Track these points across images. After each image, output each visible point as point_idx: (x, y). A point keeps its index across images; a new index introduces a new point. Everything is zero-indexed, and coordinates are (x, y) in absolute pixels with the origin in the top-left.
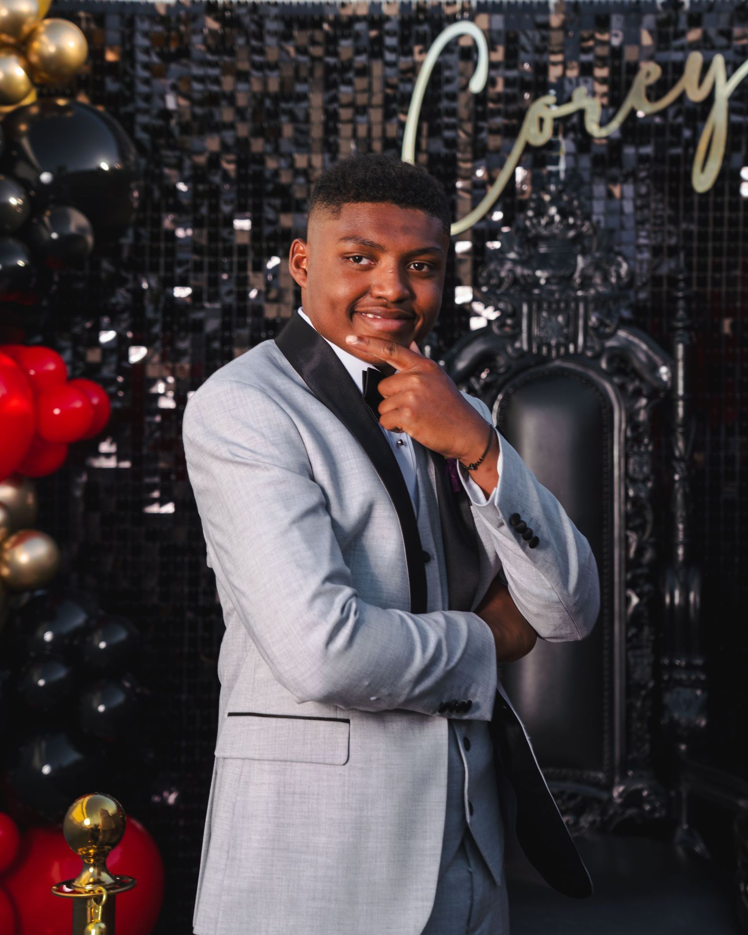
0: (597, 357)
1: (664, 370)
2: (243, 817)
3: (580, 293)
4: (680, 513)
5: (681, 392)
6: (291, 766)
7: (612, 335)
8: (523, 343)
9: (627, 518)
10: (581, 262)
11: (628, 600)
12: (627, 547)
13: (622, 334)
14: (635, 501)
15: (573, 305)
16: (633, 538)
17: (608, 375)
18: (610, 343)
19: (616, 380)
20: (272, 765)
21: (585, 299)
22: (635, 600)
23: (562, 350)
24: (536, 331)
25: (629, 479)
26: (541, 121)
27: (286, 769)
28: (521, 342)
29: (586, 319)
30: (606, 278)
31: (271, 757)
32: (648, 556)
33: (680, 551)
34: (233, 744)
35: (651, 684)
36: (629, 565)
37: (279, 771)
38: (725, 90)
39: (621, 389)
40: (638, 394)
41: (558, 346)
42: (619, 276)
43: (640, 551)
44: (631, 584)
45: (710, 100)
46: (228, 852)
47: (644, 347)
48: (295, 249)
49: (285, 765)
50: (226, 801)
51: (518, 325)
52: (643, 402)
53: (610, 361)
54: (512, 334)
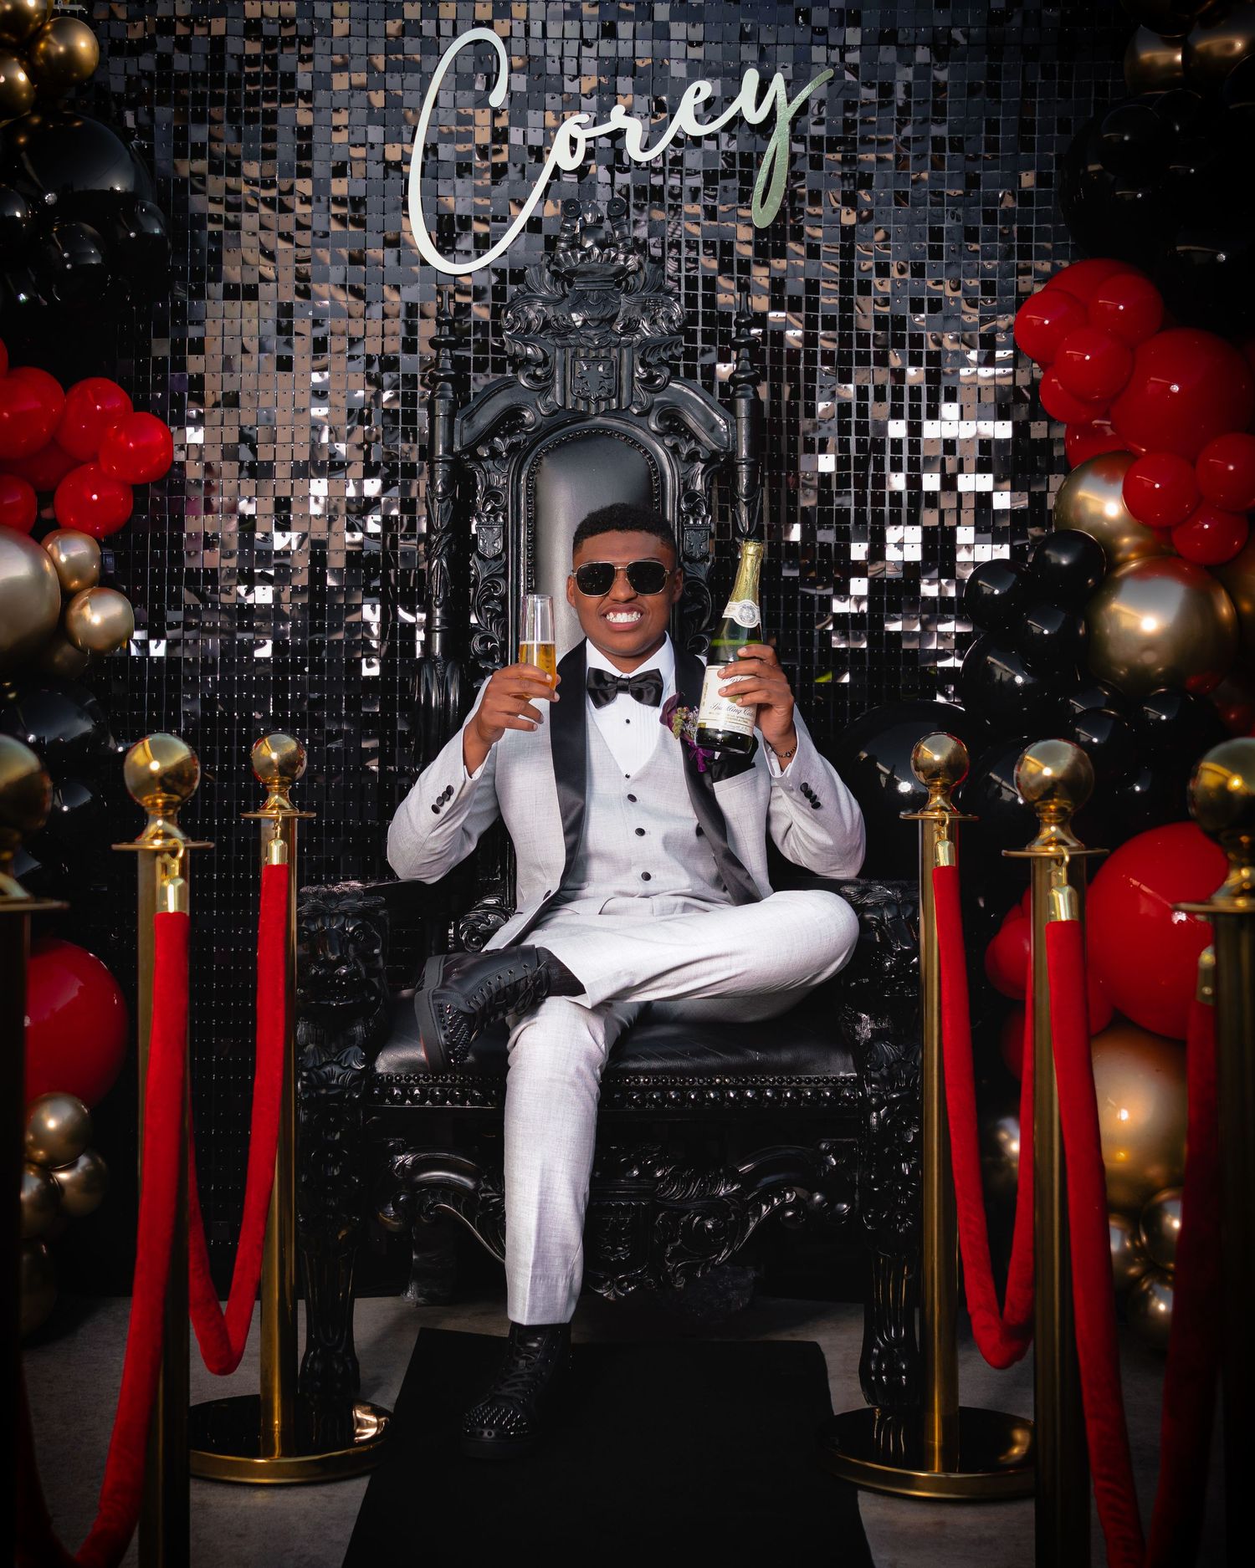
0: (645, 413)
1: (724, 429)
3: (624, 337)
5: (744, 453)
7: (662, 388)
8: (556, 397)
10: (625, 302)
13: (676, 386)
15: (615, 353)
17: (659, 435)
18: (662, 397)
19: (668, 442)
21: (629, 345)
23: (603, 405)
24: (570, 384)
28: (554, 396)
29: (632, 369)
30: (654, 322)
39: (675, 450)
40: (693, 457)
41: (598, 400)
42: (670, 319)
45: (770, 122)
47: (701, 402)
51: (550, 376)
52: (700, 466)
53: (661, 419)
54: (543, 386)
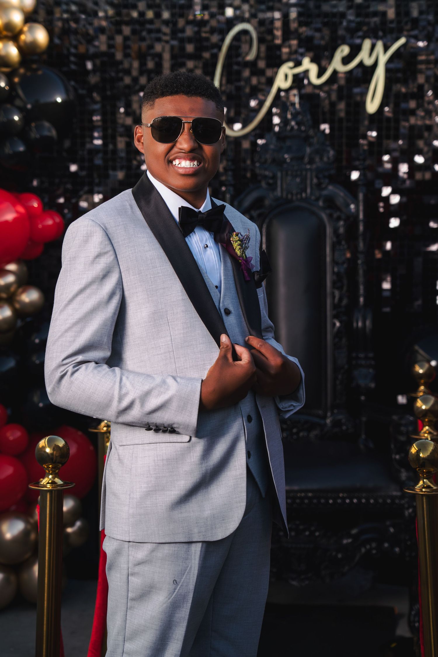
0: (317, 199)
1: (352, 206)
2: (136, 476)
3: (308, 167)
4: (361, 279)
5: (361, 216)
6: (159, 445)
7: (325, 188)
8: (278, 193)
9: (334, 283)
10: (308, 150)
11: (334, 324)
12: (334, 297)
13: (330, 187)
14: (338, 274)
15: (304, 173)
16: (337, 293)
17: (324, 209)
18: (325, 193)
19: (328, 211)
20: (149, 446)
21: (310, 170)
22: (338, 324)
23: (299, 196)
24: (285, 186)
25: (335, 262)
26: (286, 76)
27: (157, 447)
29: (312, 180)
30: (321, 159)
31: (148, 442)
32: (345, 302)
33: (362, 300)
34: (126, 438)
35: (346, 367)
36: (335, 307)
37: (153, 449)
38: (383, 59)
39: (330, 216)
40: (339, 219)
41: (297, 194)
42: (328, 158)
43: (341, 300)
44: (336, 317)
45: (375, 65)
46: (130, 495)
47: (342, 194)
48: (137, 132)
49: (157, 445)
50: (126, 468)
51: (275, 183)
52: (342, 223)
53: (324, 202)
54: (272, 187)
